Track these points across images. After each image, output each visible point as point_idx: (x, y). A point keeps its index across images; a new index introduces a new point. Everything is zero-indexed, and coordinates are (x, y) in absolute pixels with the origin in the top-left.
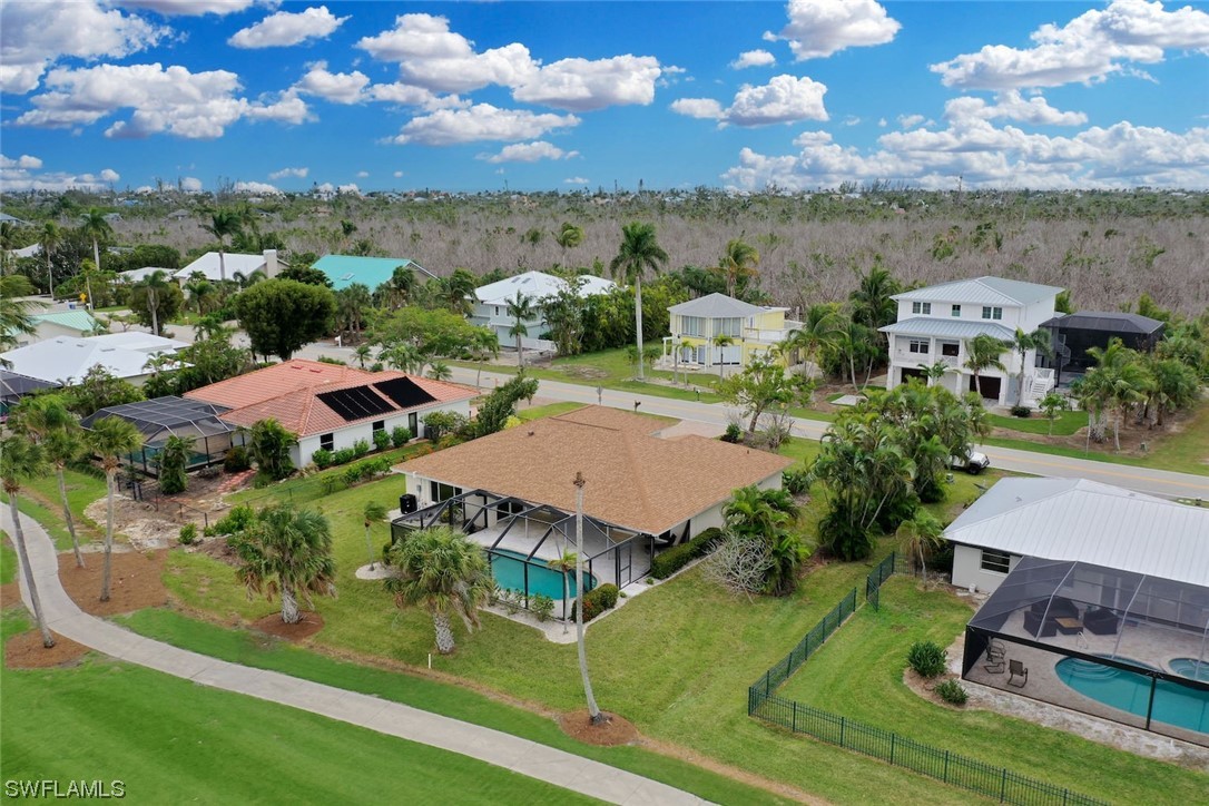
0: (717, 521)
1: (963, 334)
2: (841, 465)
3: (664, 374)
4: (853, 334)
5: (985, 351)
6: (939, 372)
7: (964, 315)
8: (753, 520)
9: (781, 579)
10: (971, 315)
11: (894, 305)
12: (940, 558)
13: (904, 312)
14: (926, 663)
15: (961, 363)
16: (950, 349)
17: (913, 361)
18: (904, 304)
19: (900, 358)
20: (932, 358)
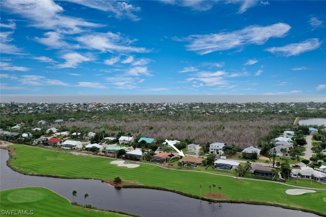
0: (201, 163)
1: (216, 149)
2: (208, 159)
3: (189, 152)
4: (206, 148)
5: (217, 150)
6: (214, 152)
7: (216, 147)
8: (203, 162)
9: (205, 165)
10: (214, 146)
11: (210, 146)
12: (214, 164)
13: (211, 146)
14: (213, 168)
15: (216, 151)
16: (215, 150)
17: (212, 151)
18: (211, 145)
19: (211, 151)
20: (213, 151)
